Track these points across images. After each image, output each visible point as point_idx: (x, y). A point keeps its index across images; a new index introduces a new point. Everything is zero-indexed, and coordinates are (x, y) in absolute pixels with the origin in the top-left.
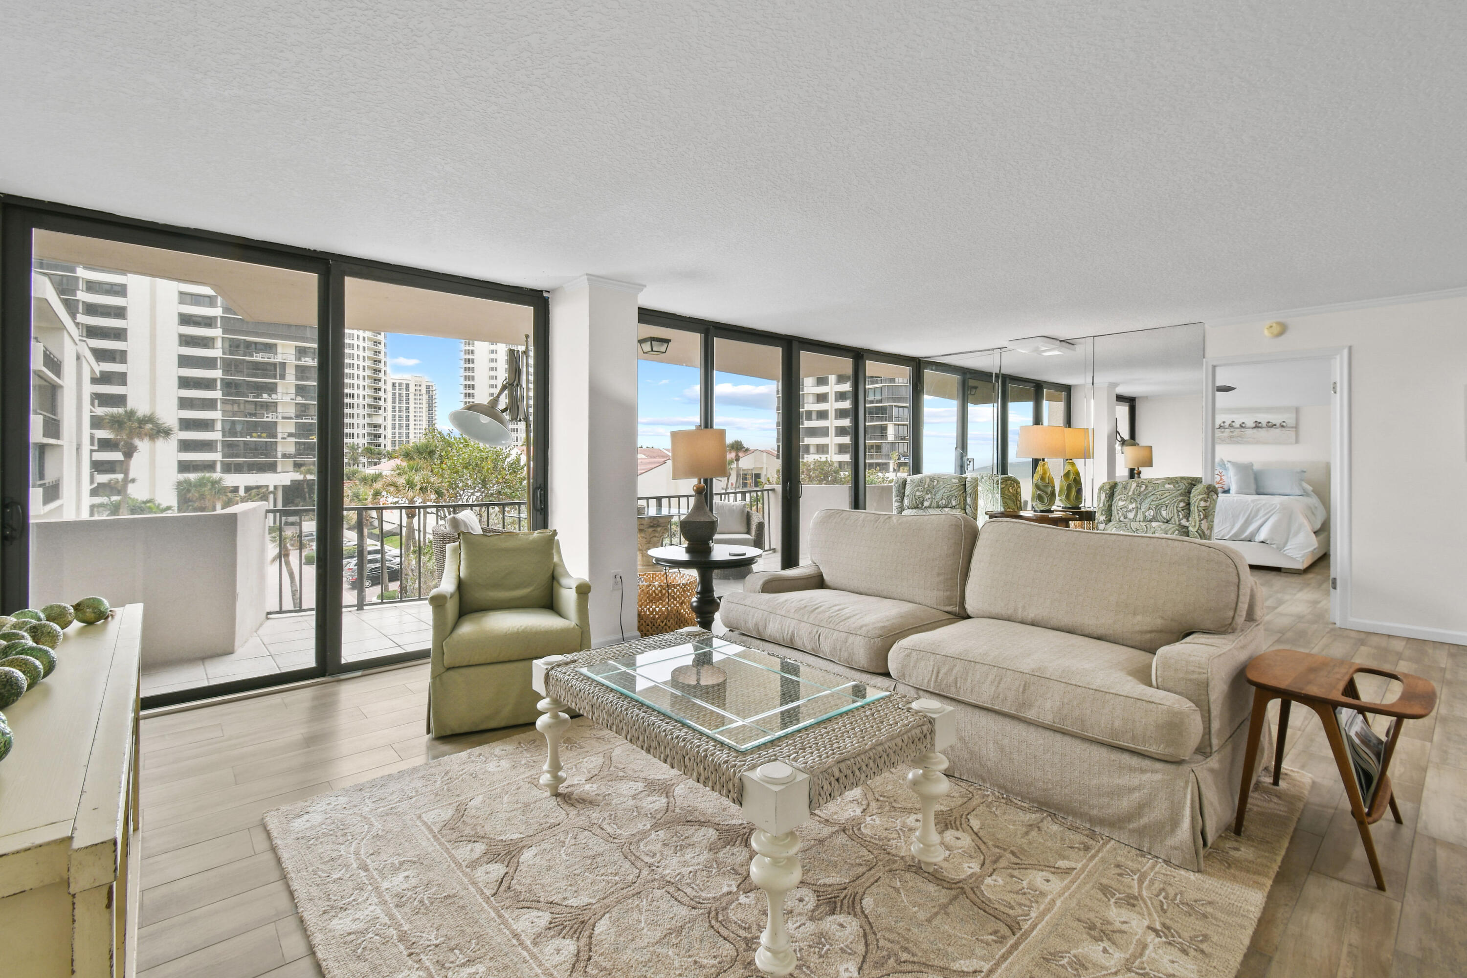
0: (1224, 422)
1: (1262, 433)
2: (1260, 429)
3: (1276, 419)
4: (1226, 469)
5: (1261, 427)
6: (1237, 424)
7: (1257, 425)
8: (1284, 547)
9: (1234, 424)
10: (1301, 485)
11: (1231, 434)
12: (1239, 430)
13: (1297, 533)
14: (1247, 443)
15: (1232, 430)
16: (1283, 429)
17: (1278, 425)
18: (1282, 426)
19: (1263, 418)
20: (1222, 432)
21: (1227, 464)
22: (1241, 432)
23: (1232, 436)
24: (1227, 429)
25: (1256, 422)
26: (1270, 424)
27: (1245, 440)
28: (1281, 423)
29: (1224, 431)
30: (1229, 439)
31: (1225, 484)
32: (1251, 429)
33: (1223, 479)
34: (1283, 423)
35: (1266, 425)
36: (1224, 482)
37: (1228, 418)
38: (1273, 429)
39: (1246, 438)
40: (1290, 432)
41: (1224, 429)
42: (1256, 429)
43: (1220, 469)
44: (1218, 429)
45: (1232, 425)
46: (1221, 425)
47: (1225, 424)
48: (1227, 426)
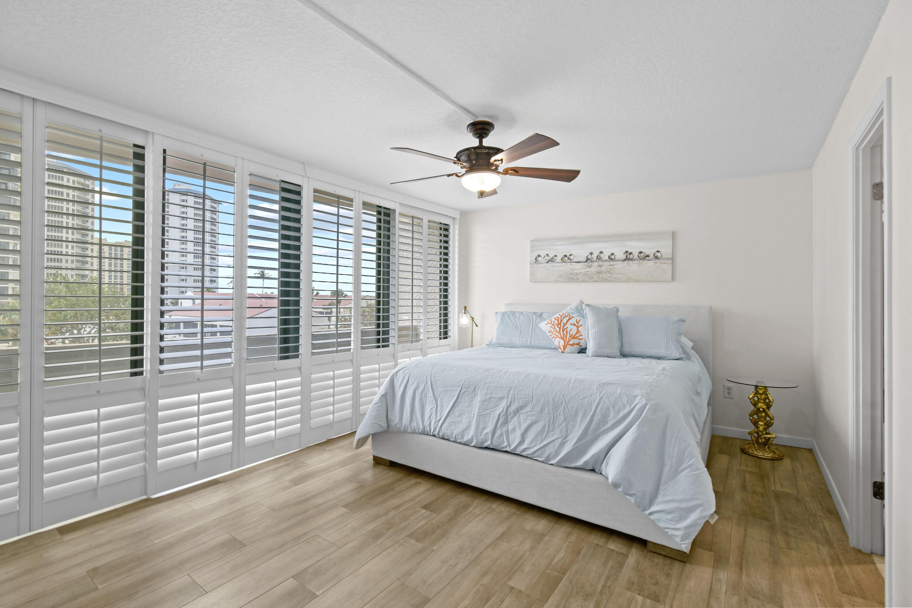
0: (591, 254)
1: (634, 267)
2: (631, 262)
3: (649, 248)
4: (583, 317)
5: (632, 260)
6: (605, 257)
7: (628, 257)
9: (602, 255)
10: (679, 342)
11: (599, 269)
12: (608, 263)
13: (676, 473)
14: (617, 280)
15: (601, 263)
16: (657, 261)
17: (652, 256)
18: (657, 258)
19: (635, 247)
20: (590, 267)
21: (586, 309)
22: (610, 265)
23: (600, 271)
24: (594, 262)
25: (627, 252)
26: (643, 254)
27: (614, 276)
28: (655, 253)
29: (591, 265)
30: (597, 275)
31: (582, 339)
32: (621, 262)
33: (581, 332)
34: (657, 253)
35: (638, 256)
36: (581, 335)
37: (595, 248)
38: (645, 261)
39: (615, 274)
40: (665, 265)
41: (592, 262)
42: (626, 262)
43: (578, 316)
44: (585, 262)
45: (600, 257)
46: (588, 257)
47: (593, 256)
48: (595, 258)
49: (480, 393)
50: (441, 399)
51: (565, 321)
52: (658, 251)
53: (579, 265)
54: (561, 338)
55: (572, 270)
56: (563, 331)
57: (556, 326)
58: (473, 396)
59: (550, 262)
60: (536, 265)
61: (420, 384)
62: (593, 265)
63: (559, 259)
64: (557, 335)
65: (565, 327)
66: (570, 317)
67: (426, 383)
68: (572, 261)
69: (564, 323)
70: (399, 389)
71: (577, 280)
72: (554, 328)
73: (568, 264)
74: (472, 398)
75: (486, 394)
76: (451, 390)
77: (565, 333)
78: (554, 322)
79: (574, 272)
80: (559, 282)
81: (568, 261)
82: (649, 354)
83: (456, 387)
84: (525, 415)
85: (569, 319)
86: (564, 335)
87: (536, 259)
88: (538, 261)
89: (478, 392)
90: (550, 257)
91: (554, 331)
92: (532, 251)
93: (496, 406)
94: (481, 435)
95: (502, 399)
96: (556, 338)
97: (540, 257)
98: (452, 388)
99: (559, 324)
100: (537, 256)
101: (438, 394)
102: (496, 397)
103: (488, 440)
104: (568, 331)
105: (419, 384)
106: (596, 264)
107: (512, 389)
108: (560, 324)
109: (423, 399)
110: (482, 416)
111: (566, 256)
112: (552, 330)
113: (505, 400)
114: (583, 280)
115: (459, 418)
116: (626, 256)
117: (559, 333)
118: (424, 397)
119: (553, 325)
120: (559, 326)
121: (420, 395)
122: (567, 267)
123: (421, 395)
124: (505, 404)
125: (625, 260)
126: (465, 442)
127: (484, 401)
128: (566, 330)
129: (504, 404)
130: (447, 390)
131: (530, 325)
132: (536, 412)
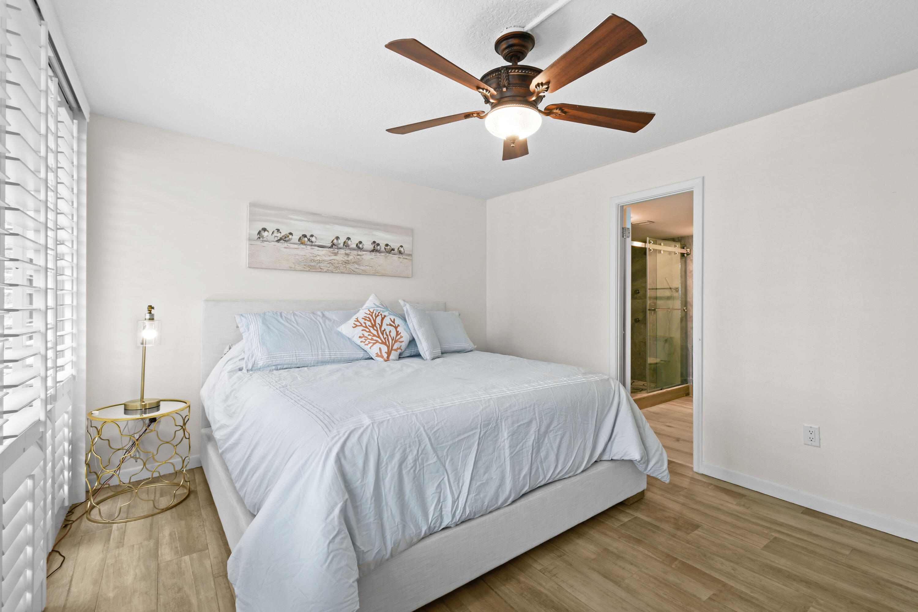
0: (337, 238)
1: (380, 259)
2: (378, 254)
5: (377, 251)
6: (353, 244)
11: (346, 258)
12: (355, 252)
14: (365, 273)
15: (348, 251)
17: (396, 250)
19: (383, 238)
20: (336, 254)
21: (406, 305)
22: (358, 255)
23: (347, 260)
24: (341, 249)
25: (374, 242)
26: (388, 247)
27: (362, 268)
28: (399, 248)
29: (338, 253)
30: (344, 266)
31: (403, 341)
32: (369, 253)
33: (400, 333)
34: (400, 248)
35: (385, 248)
36: (401, 337)
37: (343, 232)
38: (391, 255)
39: (363, 266)
40: (407, 260)
41: (338, 249)
42: (374, 253)
43: (390, 314)
44: (330, 248)
45: (348, 244)
46: (334, 242)
47: (339, 241)
48: (342, 245)
49: (505, 426)
50: (451, 460)
51: (379, 320)
52: (402, 246)
53: (322, 251)
54: (383, 343)
55: (313, 256)
56: (383, 334)
57: (371, 329)
58: (496, 433)
59: (282, 241)
60: (258, 243)
61: (408, 450)
62: (339, 252)
63: (295, 238)
64: (375, 340)
65: (383, 329)
66: (383, 317)
67: (420, 445)
68: (314, 244)
69: (378, 324)
70: (362, 481)
71: (320, 270)
72: (370, 332)
73: (309, 247)
74: (496, 437)
75: (513, 423)
76: (465, 438)
77: (385, 336)
78: (365, 323)
79: (316, 259)
80: (295, 270)
81: (309, 243)
83: (472, 430)
84: (554, 432)
85: (383, 319)
86: (385, 339)
87: (259, 233)
88: (263, 237)
89: (501, 425)
90: (282, 234)
91: (369, 335)
92: (252, 219)
93: (527, 434)
94: (519, 483)
95: (530, 422)
96: (374, 344)
97: (266, 232)
98: (466, 435)
99: (373, 326)
100: (260, 229)
101: (445, 454)
102: (525, 423)
103: (527, 483)
104: (388, 333)
105: (404, 451)
106: (342, 251)
107: (536, 406)
108: (375, 325)
109: (418, 475)
110: (515, 457)
111: (305, 236)
112: (366, 334)
113: (534, 422)
114: (328, 270)
115: (486, 475)
116: (374, 247)
117: (379, 337)
118: (420, 470)
119: (366, 327)
120: (375, 328)
121: (412, 471)
122: (306, 251)
123: (414, 468)
124: (535, 428)
125: (373, 251)
126: (500, 506)
127: (513, 435)
128: (385, 332)
129: (534, 428)
130: (459, 441)
131: (319, 331)
132: (562, 424)
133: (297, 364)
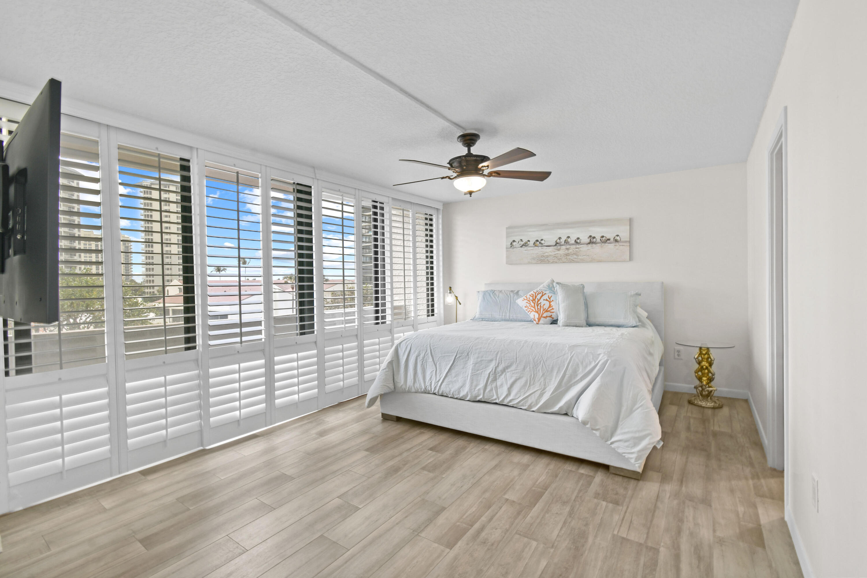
0: (560, 238)
1: (597, 249)
2: (594, 245)
3: (610, 233)
4: (554, 294)
5: (595, 243)
6: (572, 241)
7: (592, 241)
8: (612, 436)
9: (569, 240)
10: (635, 312)
11: (567, 252)
12: (574, 247)
13: (631, 411)
14: (583, 261)
15: (568, 247)
16: (617, 244)
17: (612, 239)
18: (616, 241)
19: (597, 232)
20: (559, 250)
21: (557, 286)
22: (576, 248)
23: (568, 253)
24: (562, 245)
25: (590, 236)
26: (604, 238)
27: (580, 257)
28: (615, 237)
29: (560, 249)
30: (565, 257)
31: (554, 312)
32: (586, 245)
33: (552, 306)
34: (616, 237)
35: (601, 240)
36: (553, 309)
37: (563, 233)
38: (607, 244)
39: (581, 256)
40: (624, 247)
41: (560, 246)
42: (590, 245)
43: (550, 292)
44: (555, 246)
45: (568, 241)
46: (557, 241)
47: (561, 240)
48: (563, 243)
49: (473, 357)
50: (440, 363)
51: (539, 297)
52: (618, 236)
53: (549, 249)
54: (536, 312)
55: (543, 253)
56: (537, 306)
57: (531, 302)
58: (467, 359)
59: (524, 246)
60: (511, 249)
61: (421, 352)
62: (561, 248)
63: (531, 243)
64: (532, 310)
65: (539, 302)
66: (543, 294)
67: (426, 351)
68: (543, 245)
69: (538, 299)
70: (402, 357)
71: (548, 262)
72: (530, 304)
73: (540, 248)
74: (466, 361)
75: (478, 358)
76: (448, 356)
77: (539, 307)
78: (529, 298)
79: (545, 255)
80: (532, 263)
81: (540, 245)
82: (610, 323)
83: (452, 353)
84: (510, 374)
85: (542, 296)
86: (538, 309)
87: (511, 244)
88: (513, 246)
89: (471, 356)
90: (524, 242)
91: (529, 306)
92: (508, 237)
93: (486, 367)
94: (474, 391)
95: (491, 360)
96: (531, 312)
97: (515, 242)
98: (448, 354)
99: (534, 300)
100: (512, 241)
101: (437, 360)
102: (486, 360)
103: (481, 394)
104: (542, 306)
105: (420, 352)
106: (564, 247)
107: (499, 353)
108: (535, 300)
109: (424, 364)
110: (475, 375)
111: (537, 241)
112: (528, 305)
113: (494, 362)
114: (553, 261)
115: (455, 378)
116: (590, 240)
117: (534, 307)
118: (425, 362)
119: (529, 301)
120: (534, 302)
121: (421, 361)
122: (539, 250)
123: (422, 360)
124: (494, 365)
125: (589, 243)
126: (461, 397)
127: (476, 364)
128: (540, 305)
129: (492, 365)
130: (444, 356)
131: (508, 301)
132: (520, 370)
133: (491, 319)
